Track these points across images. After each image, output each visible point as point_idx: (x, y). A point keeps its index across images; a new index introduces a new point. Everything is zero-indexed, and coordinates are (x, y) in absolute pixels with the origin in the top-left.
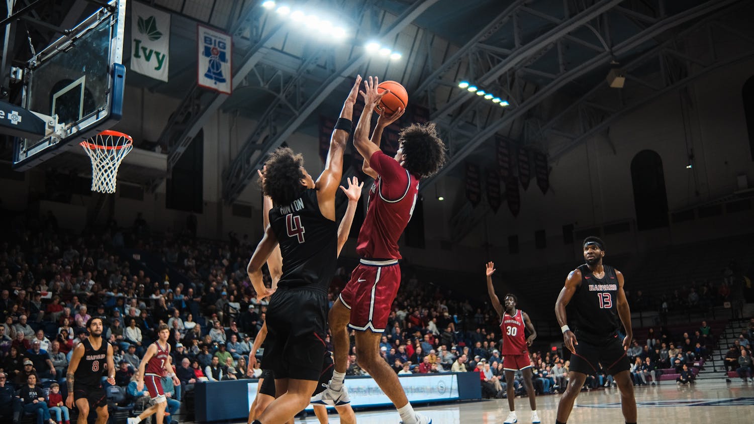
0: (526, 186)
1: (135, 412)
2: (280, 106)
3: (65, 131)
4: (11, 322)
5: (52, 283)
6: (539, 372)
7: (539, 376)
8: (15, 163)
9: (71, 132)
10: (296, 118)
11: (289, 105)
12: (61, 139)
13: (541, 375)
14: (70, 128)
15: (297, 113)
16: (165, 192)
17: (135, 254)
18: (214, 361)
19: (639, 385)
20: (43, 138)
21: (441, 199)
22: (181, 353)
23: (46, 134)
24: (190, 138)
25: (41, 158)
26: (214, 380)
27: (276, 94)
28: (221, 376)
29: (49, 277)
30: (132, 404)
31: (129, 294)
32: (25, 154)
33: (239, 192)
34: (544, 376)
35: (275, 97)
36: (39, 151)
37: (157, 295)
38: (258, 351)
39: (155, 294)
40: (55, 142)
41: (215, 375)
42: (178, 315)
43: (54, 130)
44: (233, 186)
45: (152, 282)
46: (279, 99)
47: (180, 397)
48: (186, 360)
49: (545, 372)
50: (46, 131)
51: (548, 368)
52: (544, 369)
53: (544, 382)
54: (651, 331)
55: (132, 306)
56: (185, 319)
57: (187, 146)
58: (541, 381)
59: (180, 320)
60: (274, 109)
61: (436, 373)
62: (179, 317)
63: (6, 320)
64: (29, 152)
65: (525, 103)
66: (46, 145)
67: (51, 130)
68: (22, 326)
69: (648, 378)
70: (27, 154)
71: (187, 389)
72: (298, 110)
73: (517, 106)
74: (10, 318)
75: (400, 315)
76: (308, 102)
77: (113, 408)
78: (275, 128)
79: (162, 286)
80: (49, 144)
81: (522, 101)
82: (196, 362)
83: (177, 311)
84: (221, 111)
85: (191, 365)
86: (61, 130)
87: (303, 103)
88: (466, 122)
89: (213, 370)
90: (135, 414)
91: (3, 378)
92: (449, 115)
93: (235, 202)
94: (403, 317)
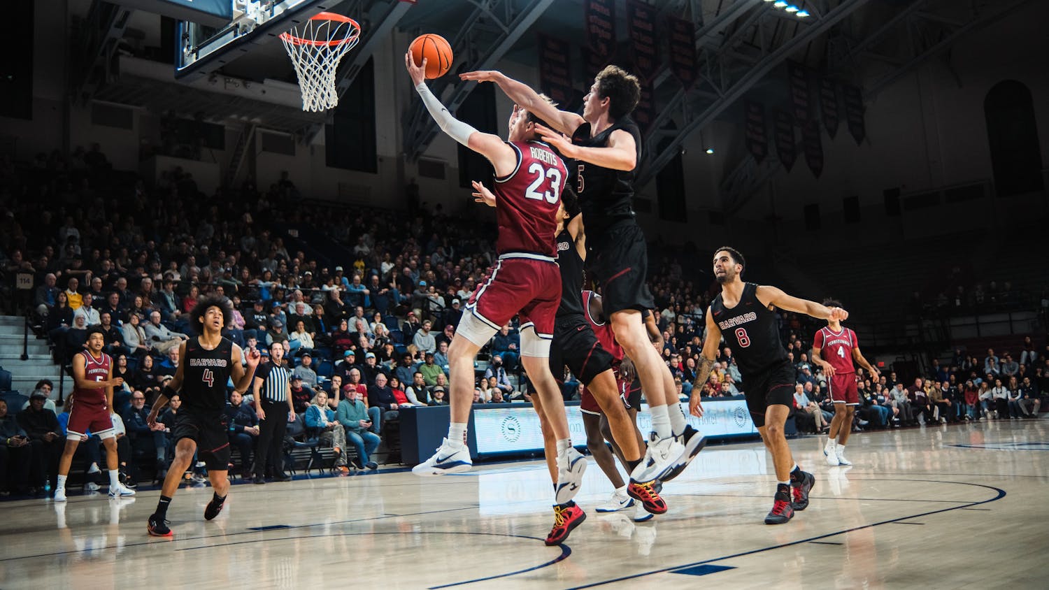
0: (832, 133)
1: (319, 450)
2: (482, 21)
3: (262, 13)
4: (137, 322)
5: (184, 267)
6: (873, 397)
7: (873, 403)
8: (179, 69)
9: (272, 14)
10: (506, 36)
11: (495, 19)
12: (257, 25)
13: (875, 401)
14: (271, 8)
15: (506, 30)
16: (324, 144)
17: (291, 229)
18: (417, 379)
19: (1016, 417)
20: (227, 25)
21: (710, 152)
22: (373, 367)
23: (234, 18)
24: (358, 67)
25: (223, 58)
26: (420, 403)
27: (476, 3)
28: (429, 399)
29: (181, 259)
30: (315, 438)
31: (290, 285)
32: (195, 54)
33: (427, 143)
34: (880, 402)
35: (475, 7)
36: (218, 49)
37: (330, 286)
38: (477, 364)
39: (327, 284)
40: (246, 32)
41: (421, 397)
42: (362, 314)
43: (246, 12)
44: (419, 133)
45: (319, 268)
46: (481, 10)
47: (378, 427)
48: (382, 377)
49: (881, 398)
50: (234, 13)
51: (886, 391)
52: (879, 393)
53: (881, 411)
54: (1028, 340)
55: (297, 301)
56: (371, 320)
57: (353, 79)
58: (876, 411)
59: (364, 320)
60: (472, 25)
61: (728, 396)
62: (363, 316)
63: (130, 319)
64: (201, 51)
65: (832, 12)
66: (230, 38)
67: (241, 12)
68: (155, 327)
69: (1030, 407)
70: (197, 55)
71: (388, 418)
72: (507, 26)
73: (820, 18)
74: (135, 317)
75: (666, 316)
76: (522, 14)
77: (290, 444)
78: (475, 52)
79: (333, 274)
80: (235, 36)
81: (828, 11)
82: (394, 379)
83: (360, 309)
84: (397, 29)
85: (388, 384)
86: (255, 11)
87: (514, 16)
88: (745, 42)
89: (416, 391)
90: (319, 452)
91: (141, 399)
92: (720, 33)
93: (422, 158)
94: (670, 318)
